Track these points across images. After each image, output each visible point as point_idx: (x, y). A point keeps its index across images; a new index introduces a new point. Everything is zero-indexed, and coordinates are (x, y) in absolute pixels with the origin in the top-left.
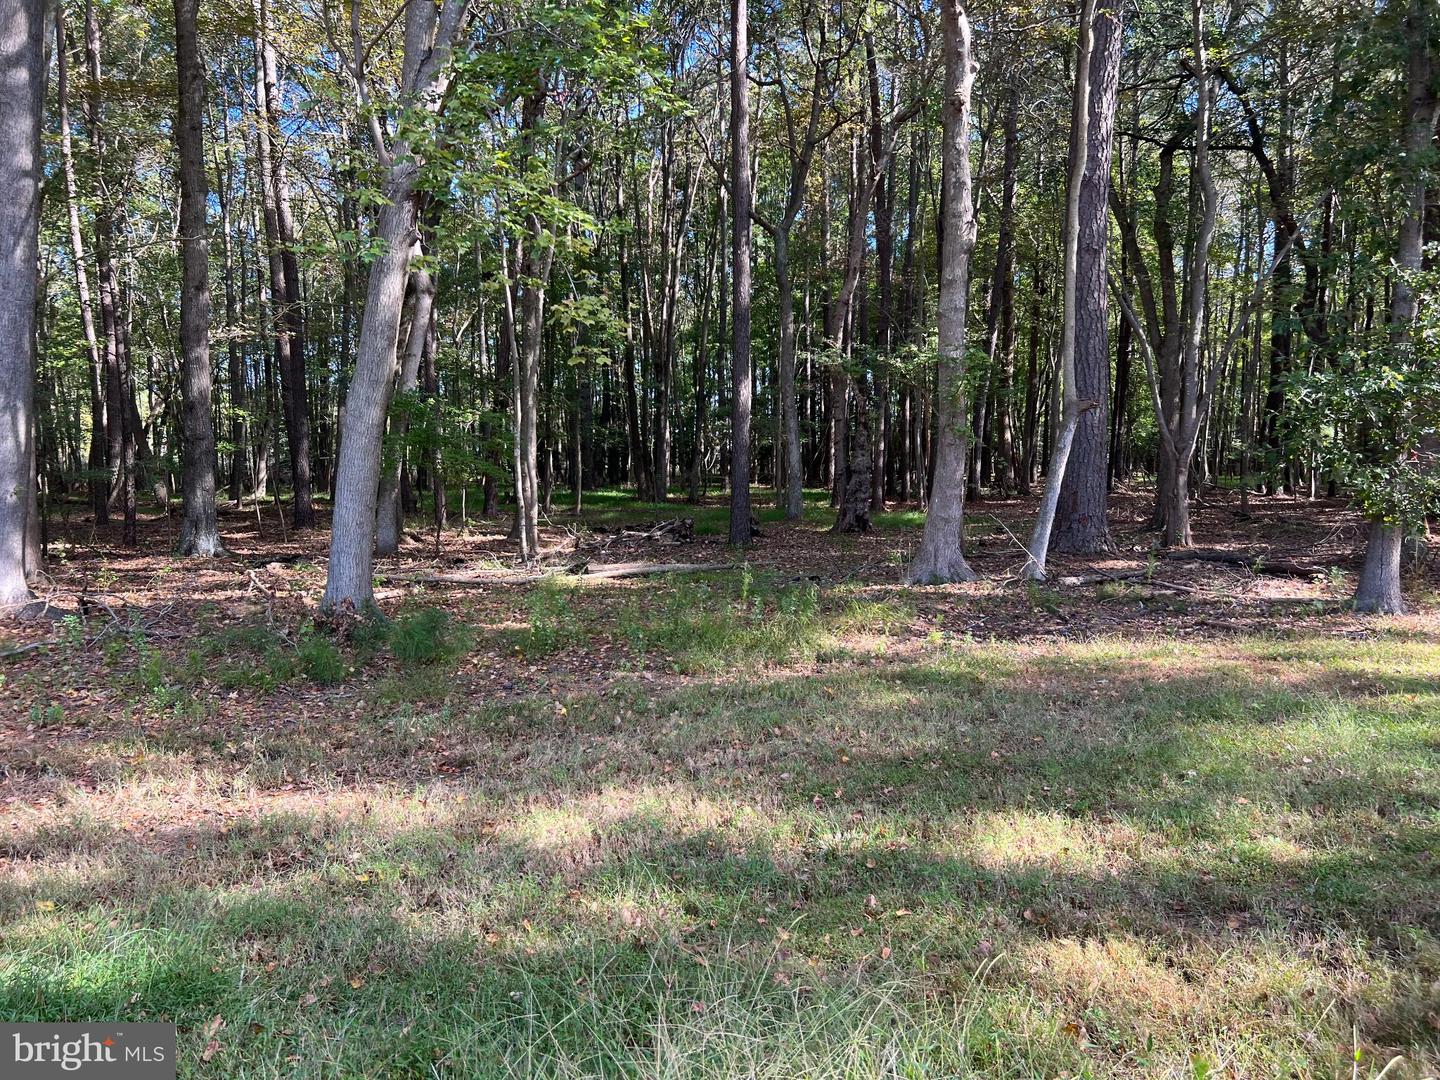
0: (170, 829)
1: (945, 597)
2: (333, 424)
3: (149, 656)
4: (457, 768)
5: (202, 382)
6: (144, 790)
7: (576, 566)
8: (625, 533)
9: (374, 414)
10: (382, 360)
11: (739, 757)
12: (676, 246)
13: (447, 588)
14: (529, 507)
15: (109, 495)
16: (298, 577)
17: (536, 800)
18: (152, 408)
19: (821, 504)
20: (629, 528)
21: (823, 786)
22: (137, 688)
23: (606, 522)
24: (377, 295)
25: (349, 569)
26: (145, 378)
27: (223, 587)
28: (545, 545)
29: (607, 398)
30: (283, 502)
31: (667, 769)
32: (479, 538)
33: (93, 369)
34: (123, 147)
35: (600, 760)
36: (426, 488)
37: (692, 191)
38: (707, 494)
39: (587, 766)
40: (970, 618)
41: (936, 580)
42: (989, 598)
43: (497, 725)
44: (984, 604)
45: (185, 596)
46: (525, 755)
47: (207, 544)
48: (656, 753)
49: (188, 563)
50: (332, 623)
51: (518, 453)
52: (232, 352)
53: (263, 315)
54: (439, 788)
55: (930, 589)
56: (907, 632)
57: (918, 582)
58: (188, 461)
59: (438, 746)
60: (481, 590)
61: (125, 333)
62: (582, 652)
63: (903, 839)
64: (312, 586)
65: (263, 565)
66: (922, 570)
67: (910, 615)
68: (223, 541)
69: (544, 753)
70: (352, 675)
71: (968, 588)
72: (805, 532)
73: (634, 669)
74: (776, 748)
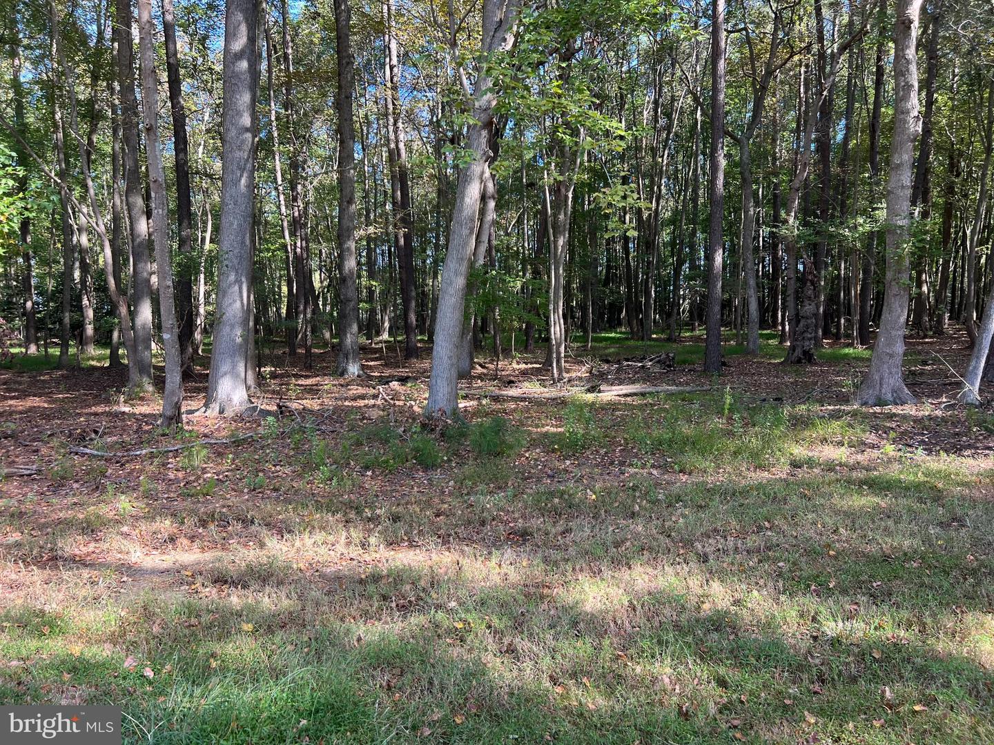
0: (329, 571)
1: (891, 416)
2: (429, 290)
3: (318, 443)
4: (521, 537)
5: (351, 264)
6: (313, 540)
7: (592, 387)
8: (625, 363)
9: (460, 282)
10: (466, 244)
11: (739, 545)
12: (663, 156)
13: (504, 400)
14: (559, 345)
15: (297, 337)
16: (409, 392)
17: (581, 570)
18: (321, 282)
19: (770, 342)
20: (627, 360)
21: (818, 576)
22: (310, 467)
23: (609, 355)
24: (463, 198)
25: (443, 389)
26: (318, 263)
27: (363, 397)
28: (568, 371)
29: (609, 267)
30: (399, 342)
31: (681, 552)
32: (523, 366)
33: (288, 257)
34: (305, 114)
35: (627, 539)
36: (488, 332)
37: (675, 116)
38: (682, 335)
39: (617, 545)
40: (915, 434)
41: (880, 402)
42: (930, 418)
43: (546, 505)
44: (927, 423)
45: (340, 403)
46: (568, 531)
47: (353, 369)
48: (669, 536)
49: (342, 381)
50: (431, 425)
51: (551, 307)
52: (368, 244)
53: (387, 219)
54: (509, 554)
55: (877, 409)
56: (862, 446)
57: (865, 404)
58: (342, 315)
59: (505, 519)
60: (527, 403)
61: (306, 234)
62: (603, 451)
63: (902, 633)
64: (418, 398)
65: (387, 383)
66: (869, 395)
67: (864, 431)
68: (363, 367)
69: (583, 530)
70: (446, 462)
71: (910, 410)
72: (762, 363)
73: (644, 466)
74: (769, 539)
